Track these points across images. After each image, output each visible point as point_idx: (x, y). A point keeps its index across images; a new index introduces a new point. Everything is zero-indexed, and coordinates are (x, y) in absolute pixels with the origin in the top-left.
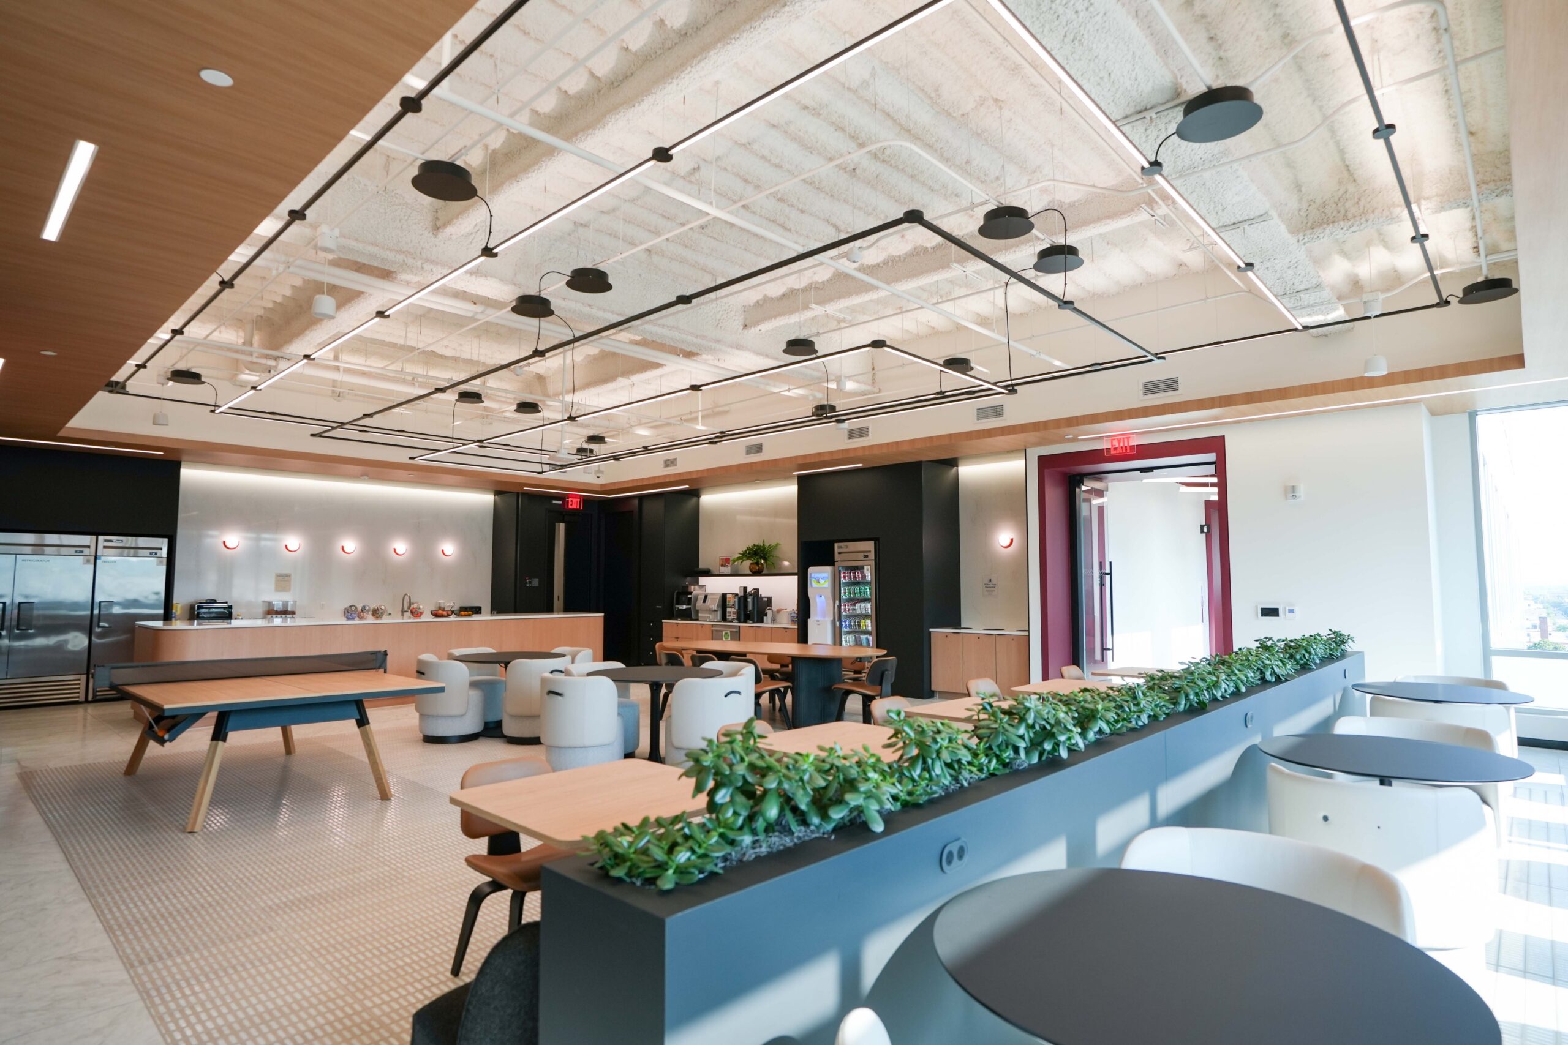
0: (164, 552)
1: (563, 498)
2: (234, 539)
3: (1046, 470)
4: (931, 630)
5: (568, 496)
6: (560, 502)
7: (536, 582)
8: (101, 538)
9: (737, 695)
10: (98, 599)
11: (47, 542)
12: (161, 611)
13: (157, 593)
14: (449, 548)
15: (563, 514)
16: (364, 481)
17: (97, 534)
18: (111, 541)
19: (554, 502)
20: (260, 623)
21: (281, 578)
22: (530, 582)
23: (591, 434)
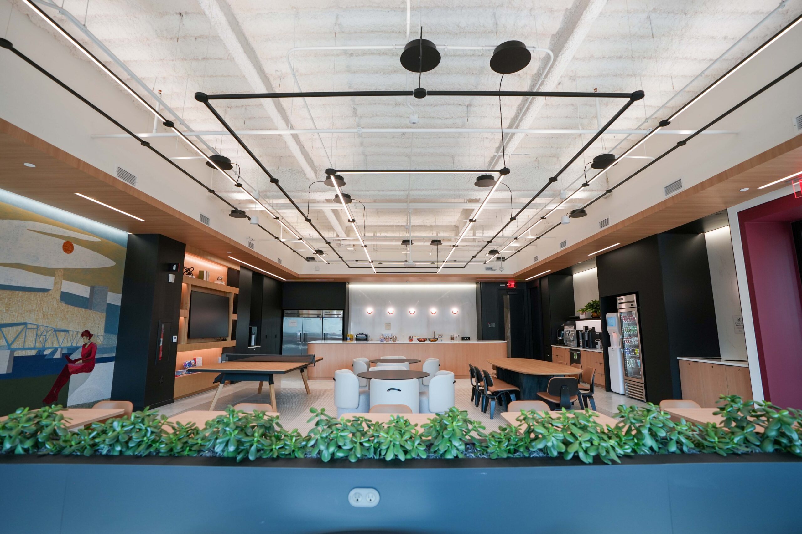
0: (341, 316)
1: (505, 283)
2: (370, 310)
3: (746, 223)
4: (678, 358)
5: (508, 282)
6: (505, 285)
7: (493, 325)
8: (324, 311)
9: (399, 392)
10: (323, 333)
11: (304, 313)
12: (341, 337)
13: (340, 331)
14: (455, 310)
15: (508, 290)
16: (408, 283)
17: (323, 310)
18: (326, 312)
19: (501, 285)
20: (379, 342)
21: (387, 325)
22: (490, 325)
23: (491, 249)
